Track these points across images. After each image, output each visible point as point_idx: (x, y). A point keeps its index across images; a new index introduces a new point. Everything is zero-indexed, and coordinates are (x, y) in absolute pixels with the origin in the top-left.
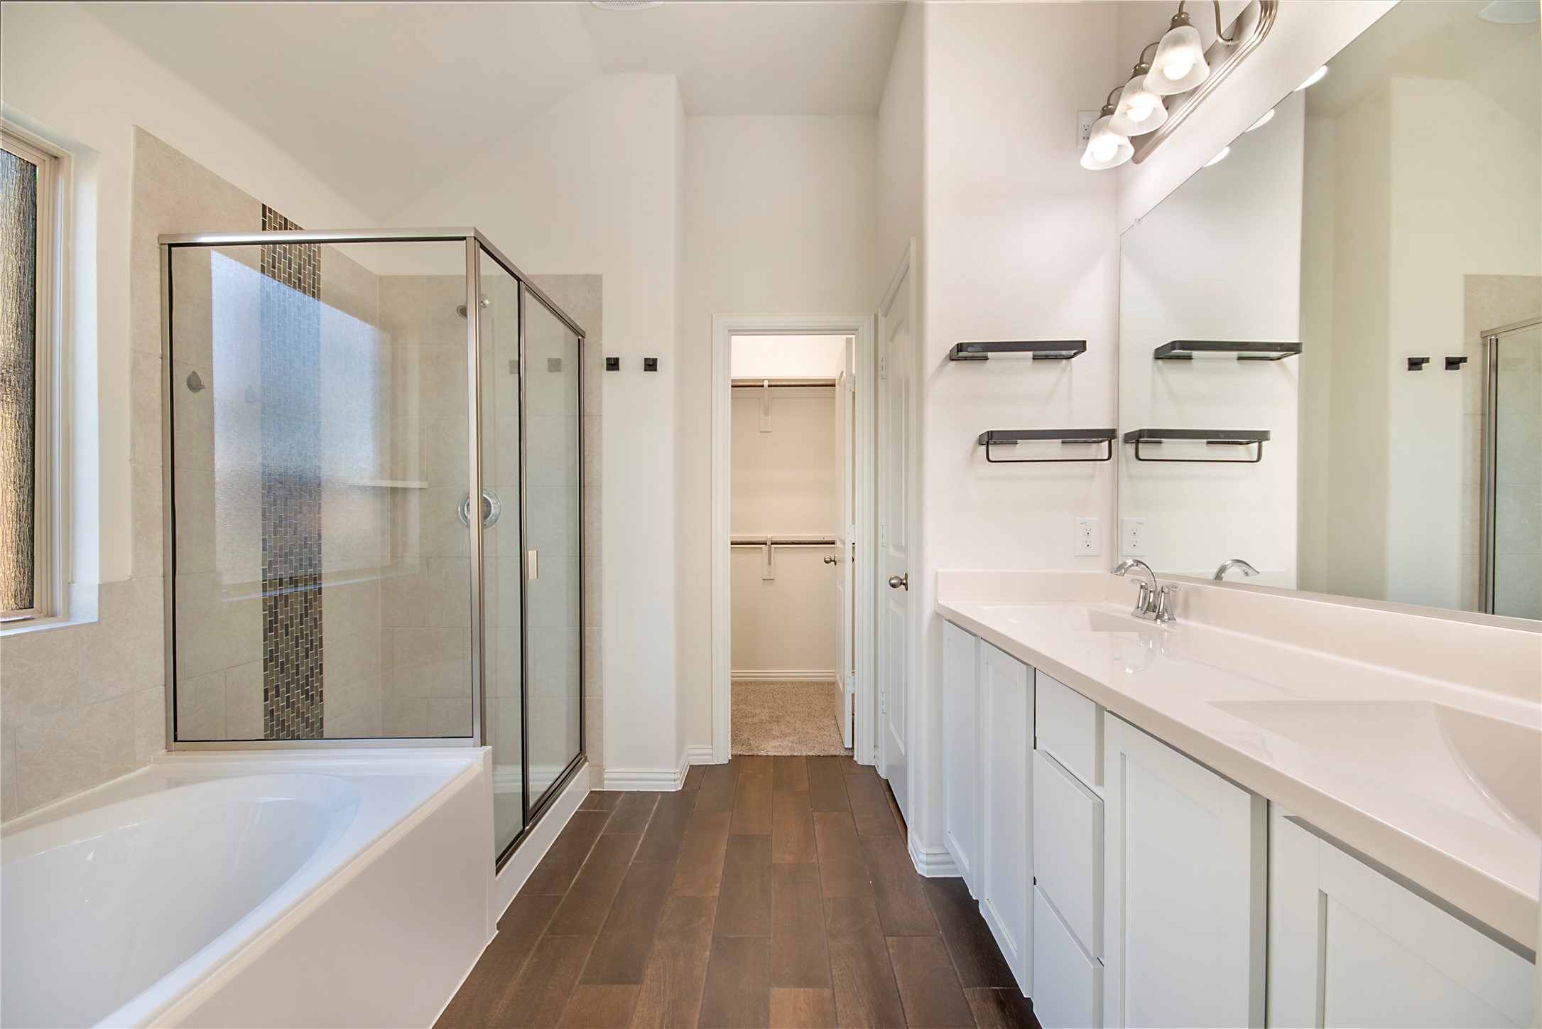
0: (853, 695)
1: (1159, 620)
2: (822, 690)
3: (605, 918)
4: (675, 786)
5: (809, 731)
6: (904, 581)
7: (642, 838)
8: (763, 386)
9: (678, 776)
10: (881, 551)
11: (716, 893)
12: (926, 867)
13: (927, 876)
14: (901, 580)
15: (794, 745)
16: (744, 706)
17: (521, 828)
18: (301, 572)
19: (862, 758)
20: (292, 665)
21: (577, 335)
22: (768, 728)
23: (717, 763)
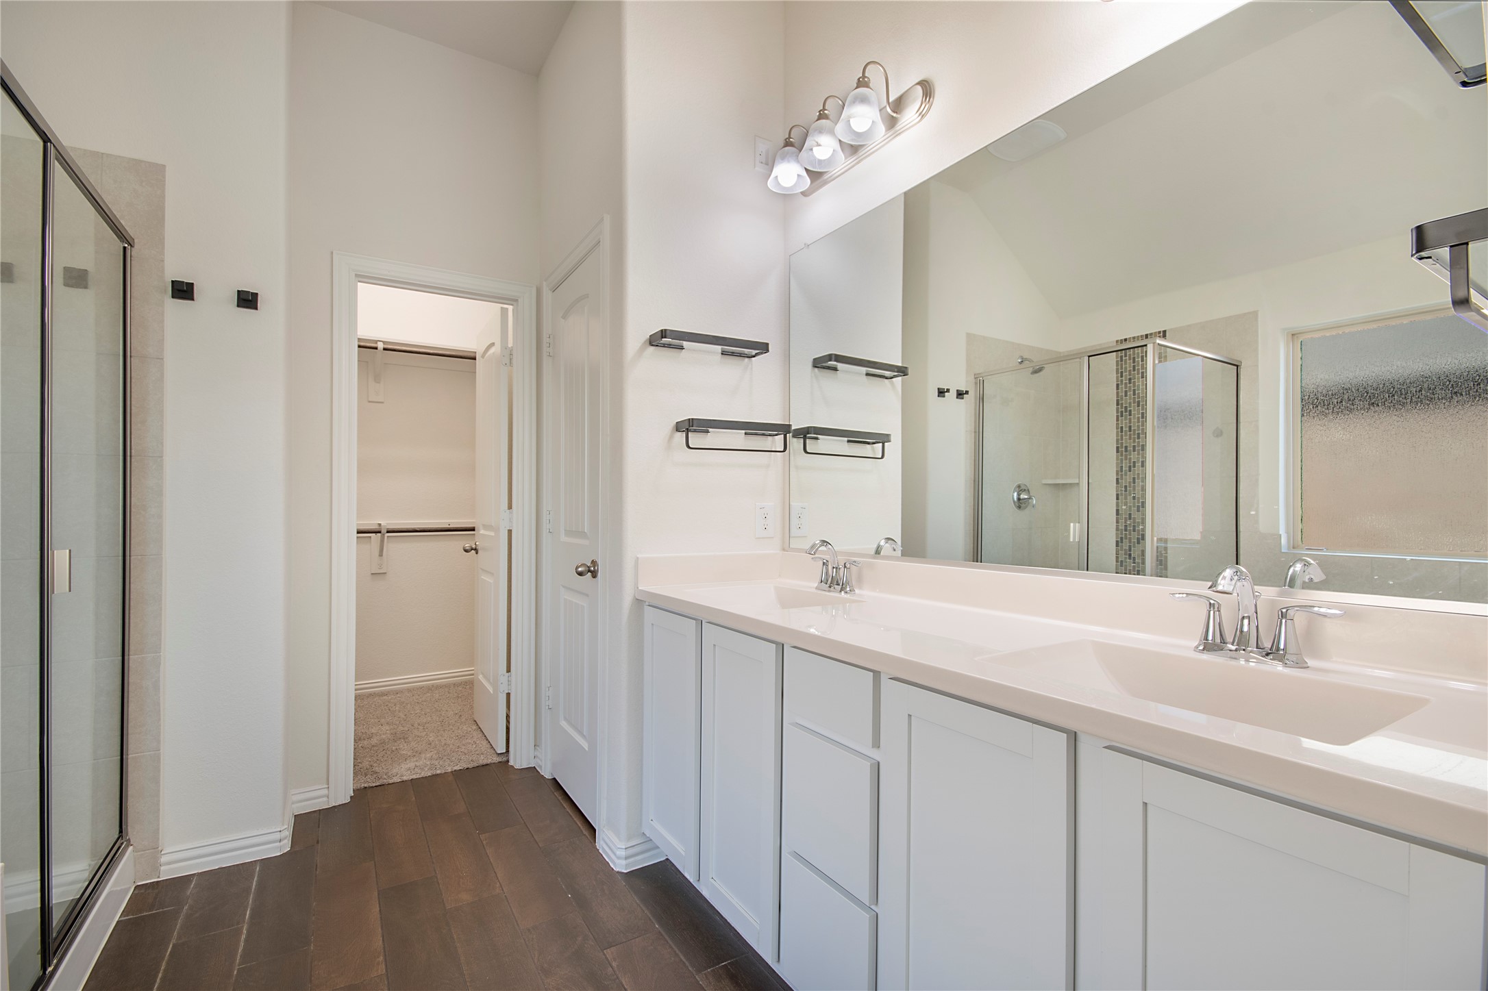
0: (508, 694)
1: (843, 592)
2: (449, 693)
6: (593, 569)
7: (244, 930)
8: (376, 348)
9: (284, 833)
10: (547, 537)
11: (382, 969)
12: (624, 862)
13: (625, 872)
14: (588, 567)
15: (433, 762)
17: (42, 972)
19: (519, 761)
21: (122, 241)
22: (394, 748)
23: (334, 805)
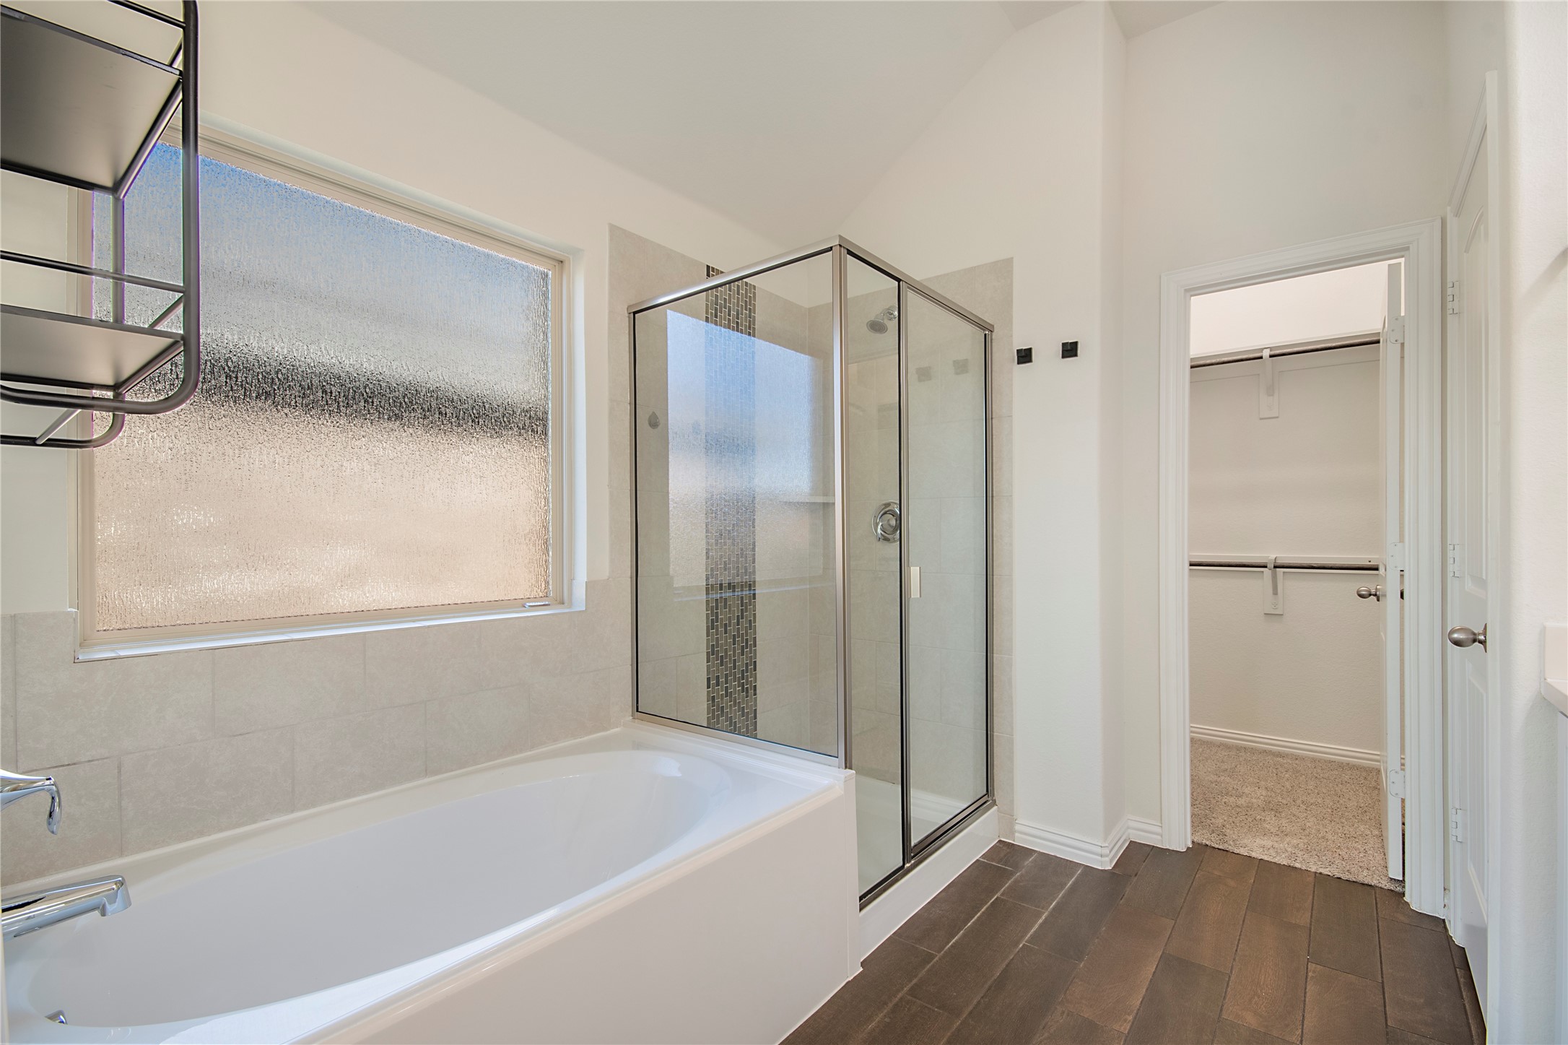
0: (1403, 801)
2: (1365, 778)
3: (975, 1002)
4: (1102, 863)
5: (1329, 836)
6: (1482, 637)
7: (1043, 917)
8: (1261, 358)
9: (1106, 851)
10: (1453, 586)
11: (1125, 1028)
14: (1474, 634)
15: (1297, 851)
16: (1228, 779)
17: (901, 864)
18: (738, 580)
19: (1420, 900)
20: (730, 659)
21: (984, 330)
22: (1258, 817)
23: (1168, 847)
